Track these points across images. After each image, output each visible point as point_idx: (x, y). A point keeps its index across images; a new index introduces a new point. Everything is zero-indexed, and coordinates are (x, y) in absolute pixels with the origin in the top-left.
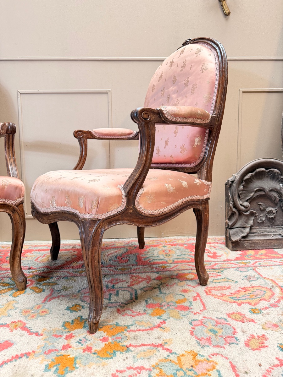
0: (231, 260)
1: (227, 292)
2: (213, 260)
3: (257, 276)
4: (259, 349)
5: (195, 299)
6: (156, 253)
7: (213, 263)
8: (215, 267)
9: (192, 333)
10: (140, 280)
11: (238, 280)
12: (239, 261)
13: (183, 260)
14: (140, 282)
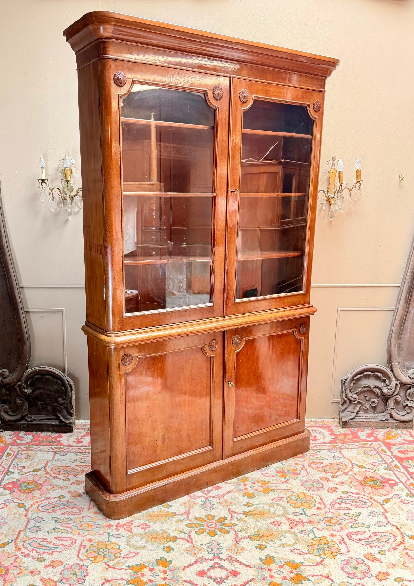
0: (326, 443)
1: (320, 466)
2: (315, 442)
3: (341, 456)
4: (333, 492)
5: (302, 469)
7: (314, 445)
8: (315, 448)
9: (302, 486)
11: (328, 458)
12: (331, 444)
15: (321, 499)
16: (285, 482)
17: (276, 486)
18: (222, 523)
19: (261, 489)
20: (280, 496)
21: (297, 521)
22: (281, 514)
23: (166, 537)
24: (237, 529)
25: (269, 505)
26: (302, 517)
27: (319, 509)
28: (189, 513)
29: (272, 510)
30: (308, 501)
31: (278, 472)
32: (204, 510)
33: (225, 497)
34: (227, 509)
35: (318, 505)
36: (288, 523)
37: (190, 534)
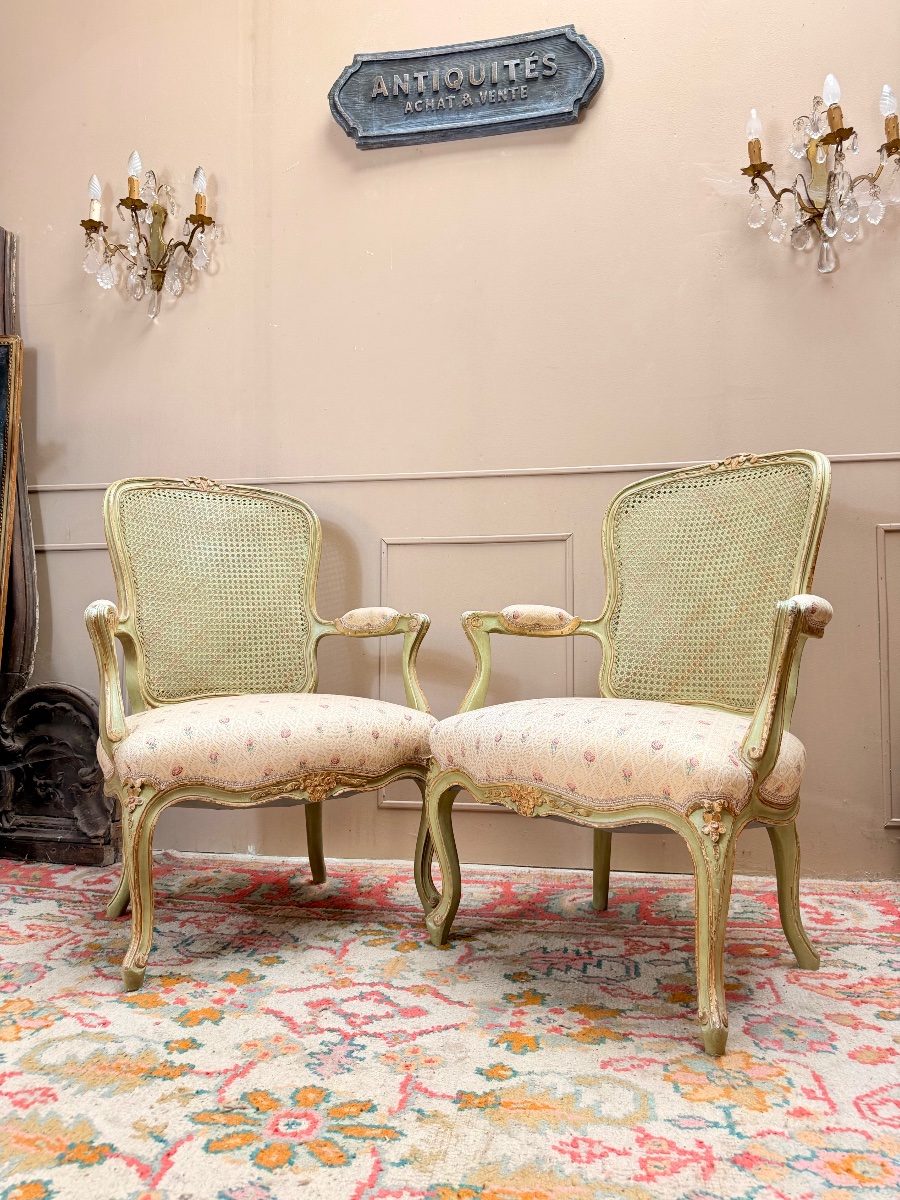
0: (864, 931)
1: (835, 983)
2: (819, 926)
4: (874, 1063)
5: (761, 986)
6: (683, 905)
7: (818, 933)
9: (746, 1032)
10: (646, 948)
11: (867, 965)
12: (883, 934)
13: (750, 922)
14: (645, 951)
15: (817, 1078)
16: (683, 1016)
17: (639, 1027)
18: (347, 1122)
19: (579, 1028)
20: (641, 1056)
21: (682, 1152)
22: (619, 1115)
23: (72, 1147)
24: (393, 1151)
25: (581, 1080)
26: (710, 1136)
27: (801, 1113)
28: (242, 1074)
29: (588, 1097)
30: (756, 1083)
31: (665, 988)
32: (307, 1071)
33: (419, 1040)
34: (401, 1078)
35: (799, 1101)
36: (639, 1152)
37: (180, 1142)
